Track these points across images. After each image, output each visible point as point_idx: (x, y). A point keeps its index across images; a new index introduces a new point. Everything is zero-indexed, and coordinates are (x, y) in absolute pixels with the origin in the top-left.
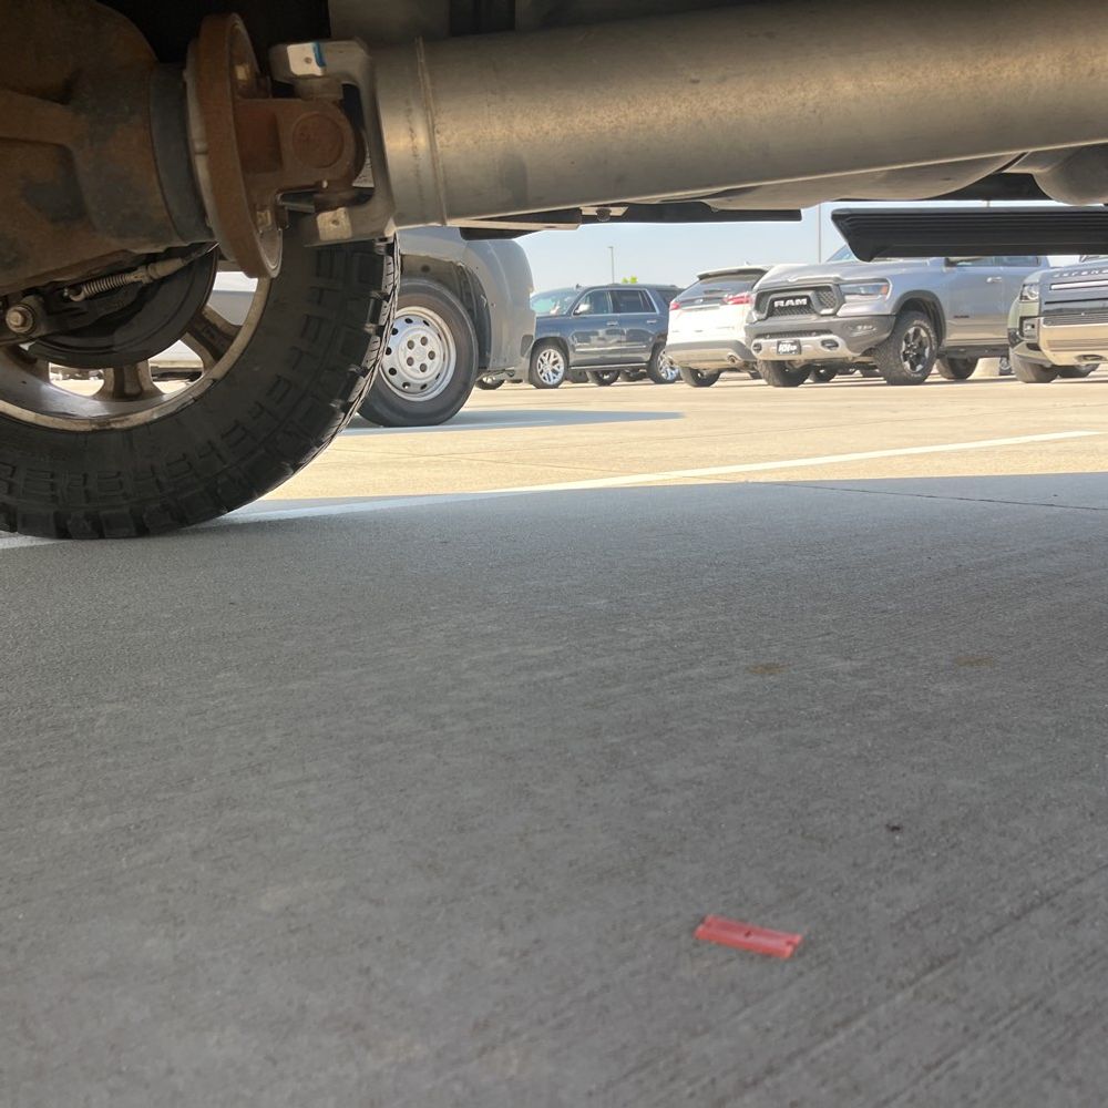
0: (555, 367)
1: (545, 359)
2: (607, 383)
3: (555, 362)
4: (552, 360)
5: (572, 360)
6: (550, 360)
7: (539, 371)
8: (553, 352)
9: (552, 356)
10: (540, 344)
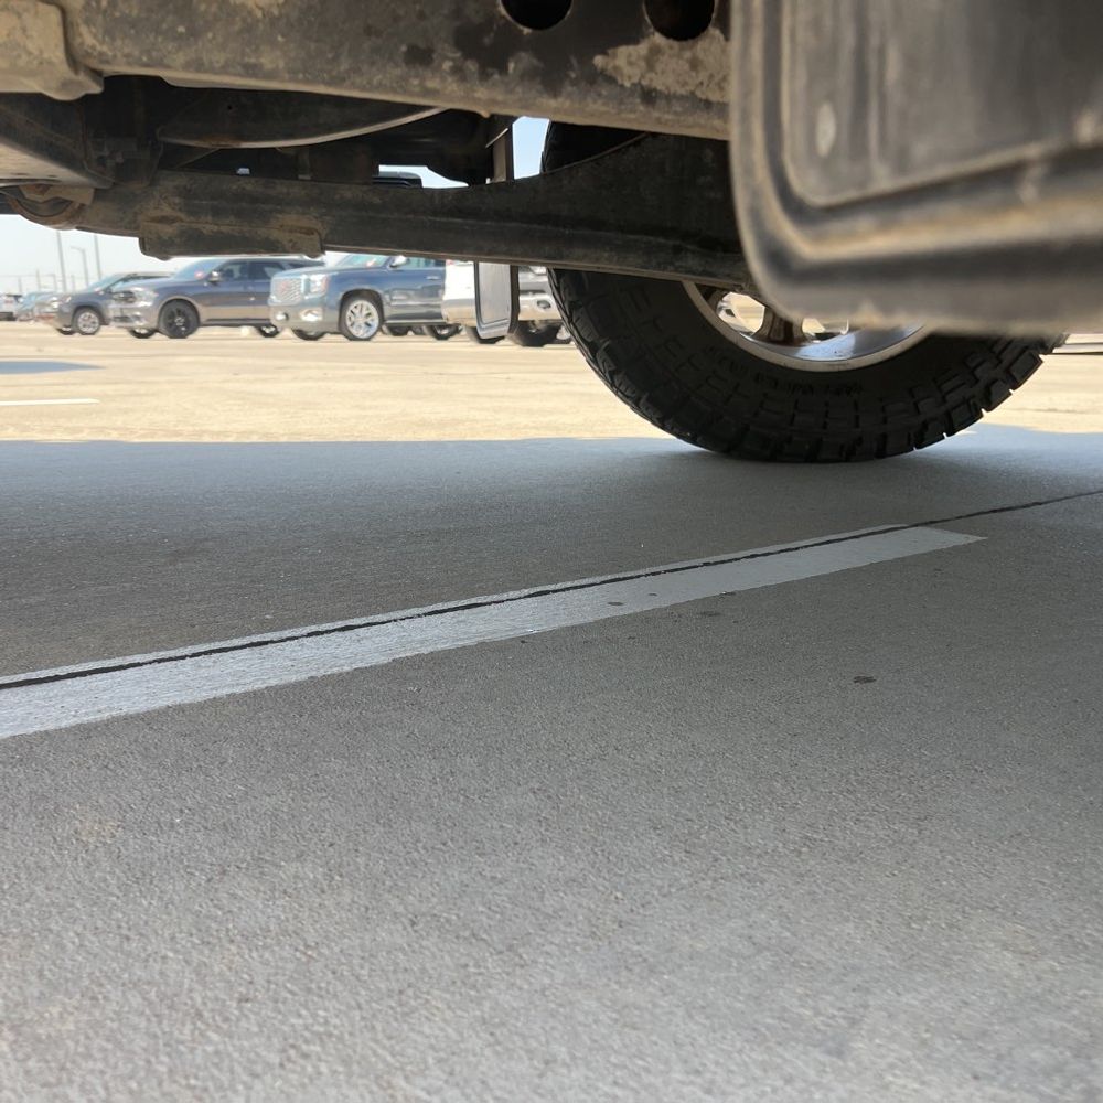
0: (369, 320)
1: (357, 311)
2: (445, 338)
3: (369, 315)
4: (365, 312)
5: (388, 312)
6: (361, 311)
7: (349, 323)
8: (366, 304)
9: (364, 309)
10: (349, 297)
